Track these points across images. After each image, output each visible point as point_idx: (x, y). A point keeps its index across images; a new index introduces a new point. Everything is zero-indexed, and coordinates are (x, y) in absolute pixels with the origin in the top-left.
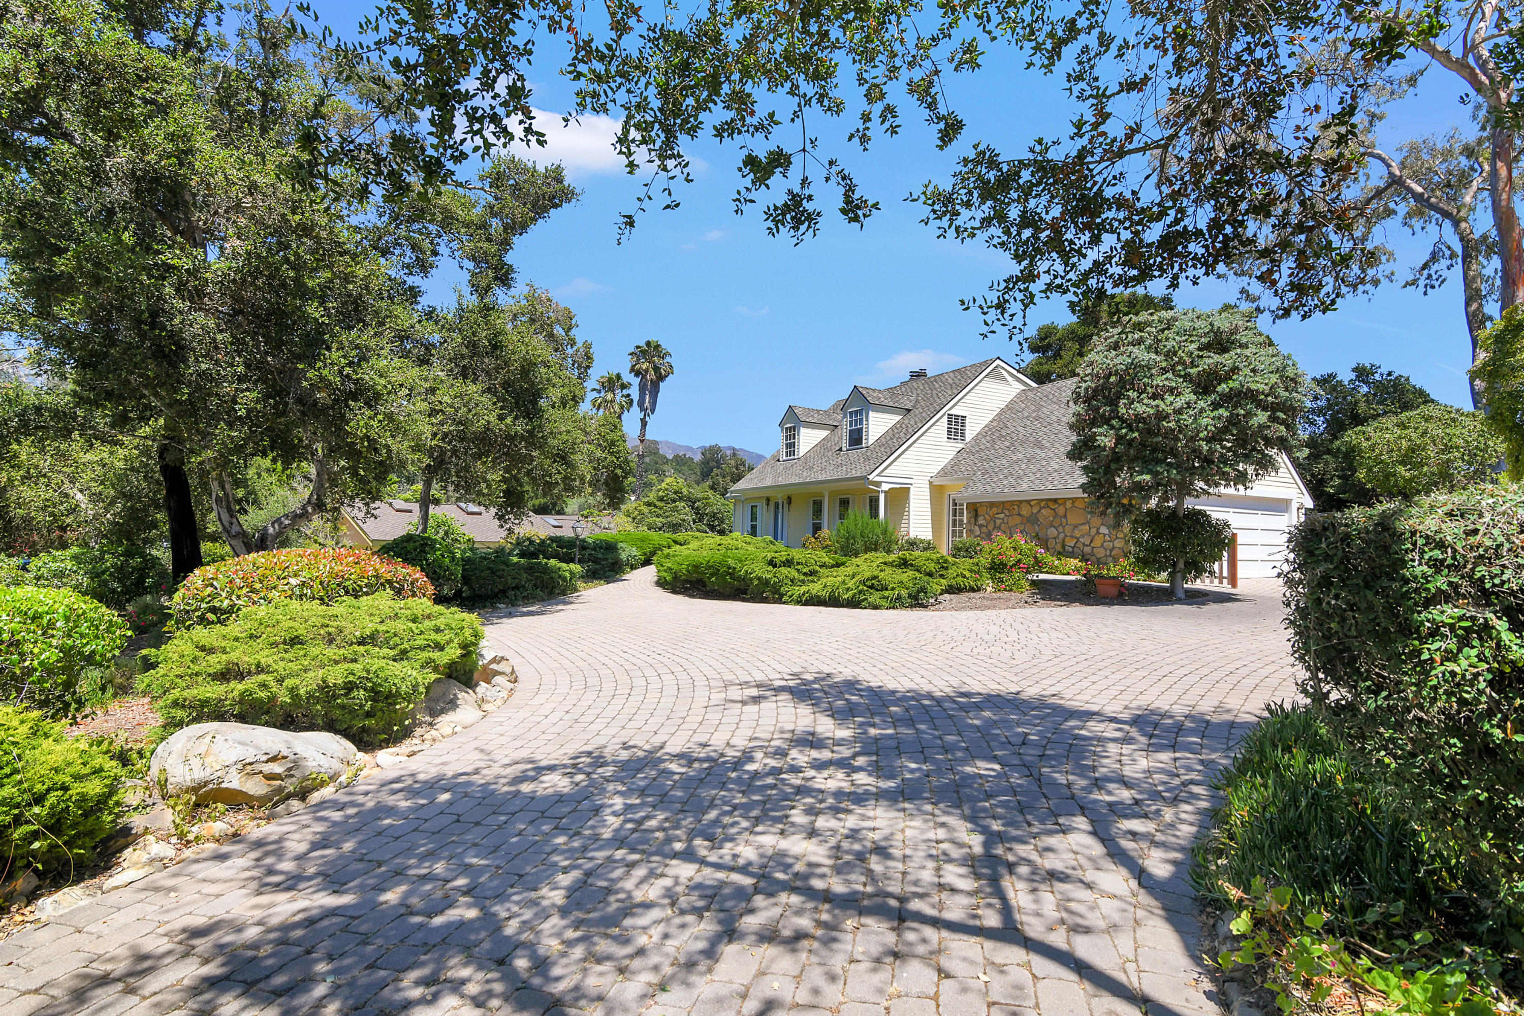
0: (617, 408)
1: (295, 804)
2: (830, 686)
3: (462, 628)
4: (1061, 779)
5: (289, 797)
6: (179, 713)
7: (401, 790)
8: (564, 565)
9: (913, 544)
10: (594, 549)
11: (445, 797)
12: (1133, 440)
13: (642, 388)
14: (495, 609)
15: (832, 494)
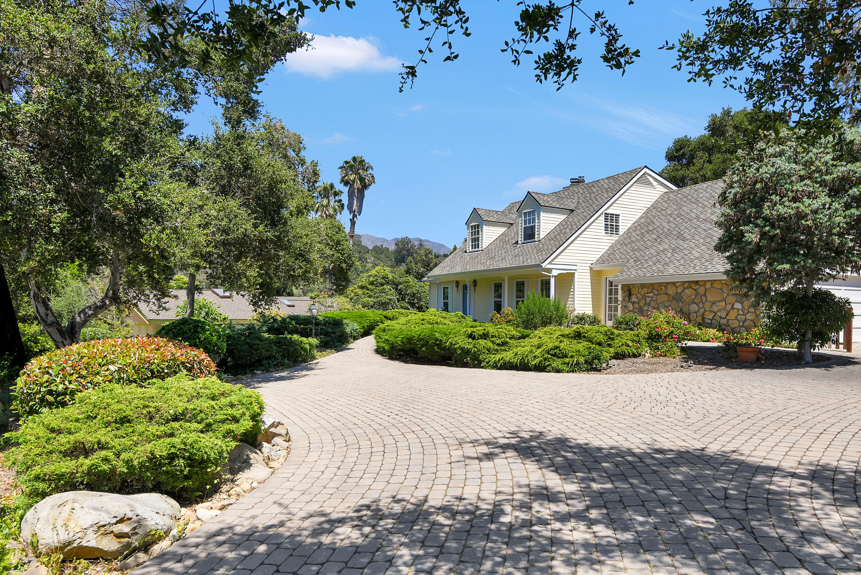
0: (331, 211)
1: (142, 556)
2: (546, 444)
3: (251, 403)
4: (772, 533)
5: (136, 550)
6: (41, 486)
7: (224, 543)
8: (304, 339)
9: (581, 319)
10: (325, 325)
11: (262, 548)
12: (775, 236)
13: (351, 195)
14: (254, 375)
15: (511, 279)
